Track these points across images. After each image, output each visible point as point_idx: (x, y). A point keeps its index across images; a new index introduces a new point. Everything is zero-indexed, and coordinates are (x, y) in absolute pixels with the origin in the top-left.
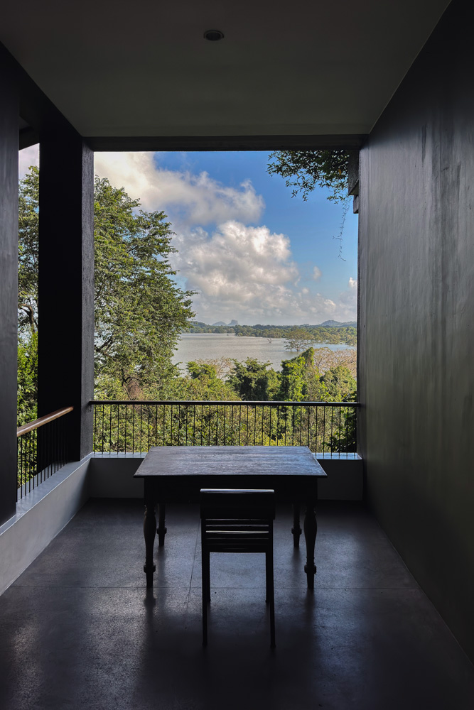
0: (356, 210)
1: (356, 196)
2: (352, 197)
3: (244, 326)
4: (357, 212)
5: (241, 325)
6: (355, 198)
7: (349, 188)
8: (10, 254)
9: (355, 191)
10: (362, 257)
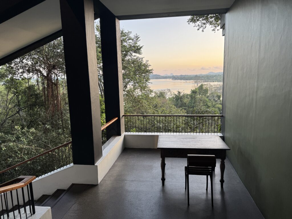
0: (223, 34)
1: (224, 29)
2: (222, 30)
3: (176, 76)
4: (224, 35)
5: (175, 75)
6: (223, 30)
7: (221, 26)
8: (95, 68)
9: (223, 27)
10: (225, 58)
